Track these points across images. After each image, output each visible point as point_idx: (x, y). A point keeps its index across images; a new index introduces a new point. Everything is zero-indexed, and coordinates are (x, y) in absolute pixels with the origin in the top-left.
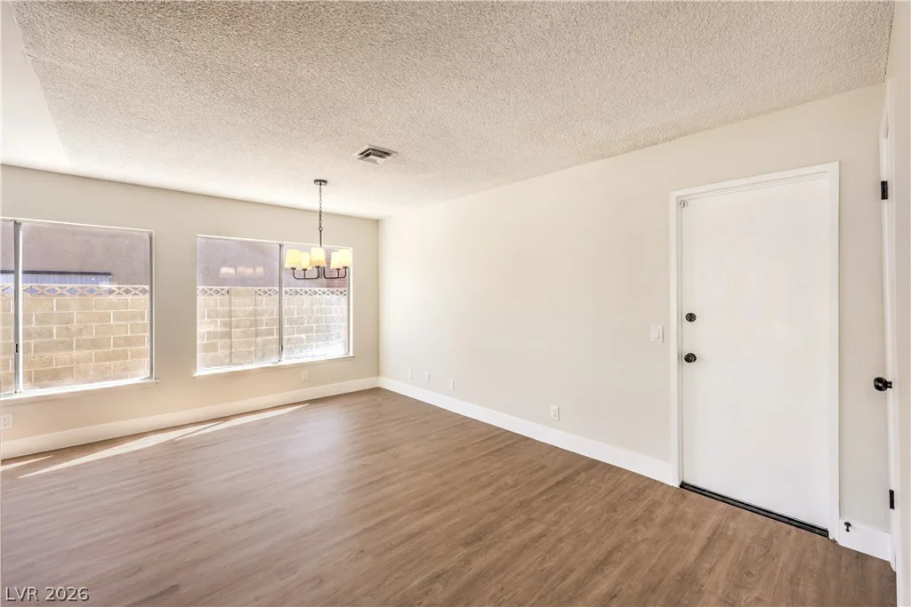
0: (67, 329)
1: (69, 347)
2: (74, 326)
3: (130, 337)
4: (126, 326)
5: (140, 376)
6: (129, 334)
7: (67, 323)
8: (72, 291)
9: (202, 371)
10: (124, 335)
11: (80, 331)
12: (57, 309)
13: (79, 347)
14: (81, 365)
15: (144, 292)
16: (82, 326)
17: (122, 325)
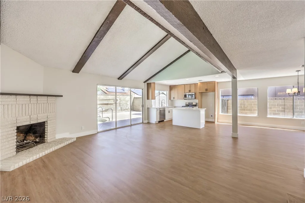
2: (246, 106)
5: (256, 115)
8: (245, 99)
9: (269, 116)
11: (247, 107)
12: (243, 102)
13: (247, 110)
15: (256, 99)
16: (247, 106)
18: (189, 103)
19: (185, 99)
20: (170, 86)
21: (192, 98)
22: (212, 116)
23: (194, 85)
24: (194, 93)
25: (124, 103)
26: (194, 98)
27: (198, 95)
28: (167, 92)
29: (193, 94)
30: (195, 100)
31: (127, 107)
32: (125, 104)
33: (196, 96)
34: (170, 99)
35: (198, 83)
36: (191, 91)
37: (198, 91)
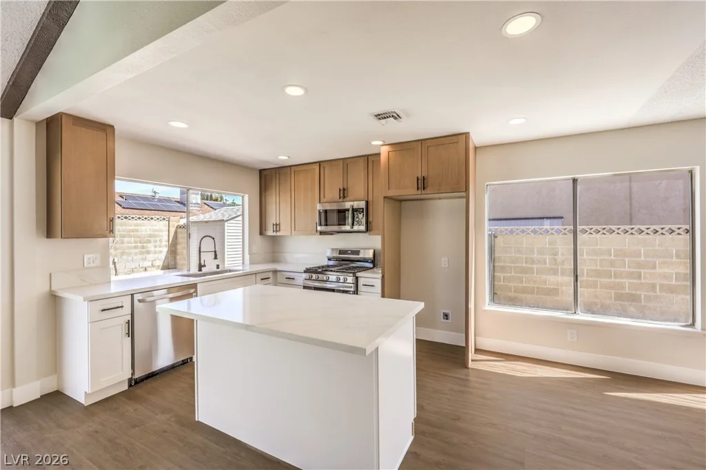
0: (555, 259)
1: (555, 272)
2: (559, 258)
3: (599, 270)
4: (596, 260)
6: (598, 268)
7: (556, 255)
10: (595, 268)
12: (549, 245)
14: (564, 288)
17: (594, 259)
18: (341, 252)
19: (322, 233)
20: (261, 171)
21: (356, 228)
22: (446, 316)
23: (362, 164)
24: (362, 204)
25: (130, 248)
26: (363, 228)
27: (381, 213)
28: (246, 197)
29: (356, 204)
30: (366, 234)
31: (145, 259)
32: (134, 251)
33: (370, 219)
34: (261, 234)
35: (378, 155)
36: (351, 195)
37: (380, 190)
